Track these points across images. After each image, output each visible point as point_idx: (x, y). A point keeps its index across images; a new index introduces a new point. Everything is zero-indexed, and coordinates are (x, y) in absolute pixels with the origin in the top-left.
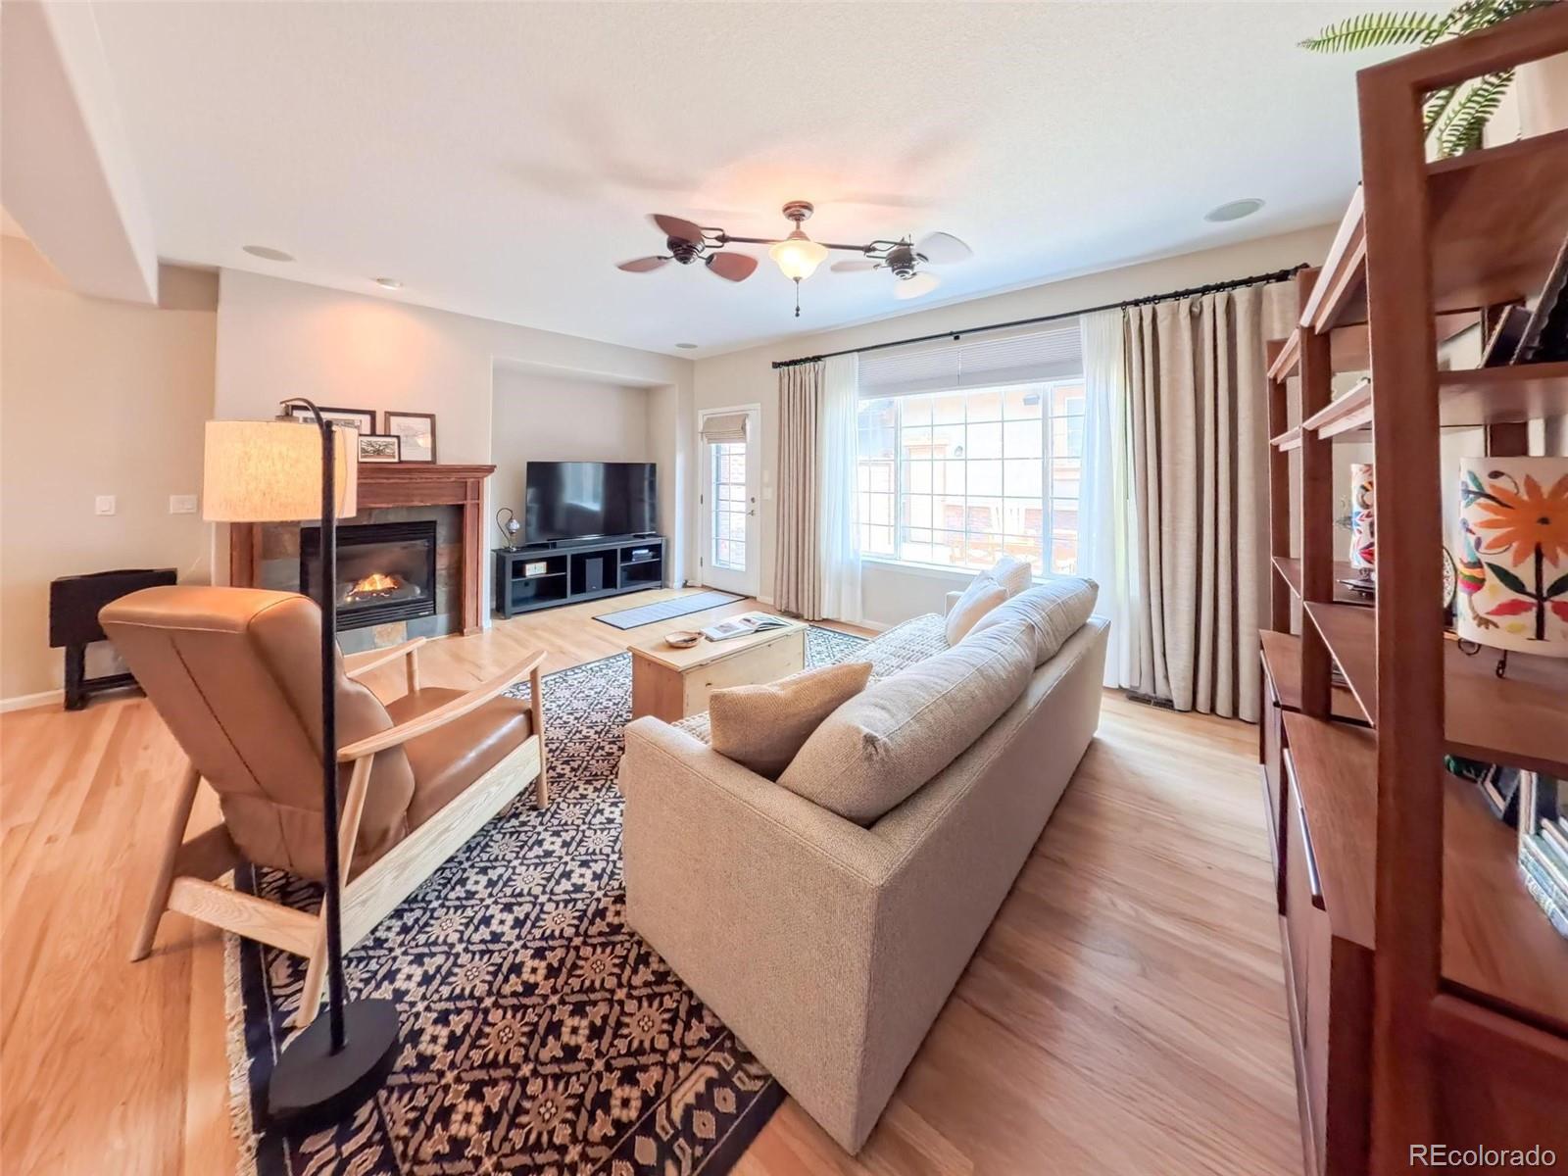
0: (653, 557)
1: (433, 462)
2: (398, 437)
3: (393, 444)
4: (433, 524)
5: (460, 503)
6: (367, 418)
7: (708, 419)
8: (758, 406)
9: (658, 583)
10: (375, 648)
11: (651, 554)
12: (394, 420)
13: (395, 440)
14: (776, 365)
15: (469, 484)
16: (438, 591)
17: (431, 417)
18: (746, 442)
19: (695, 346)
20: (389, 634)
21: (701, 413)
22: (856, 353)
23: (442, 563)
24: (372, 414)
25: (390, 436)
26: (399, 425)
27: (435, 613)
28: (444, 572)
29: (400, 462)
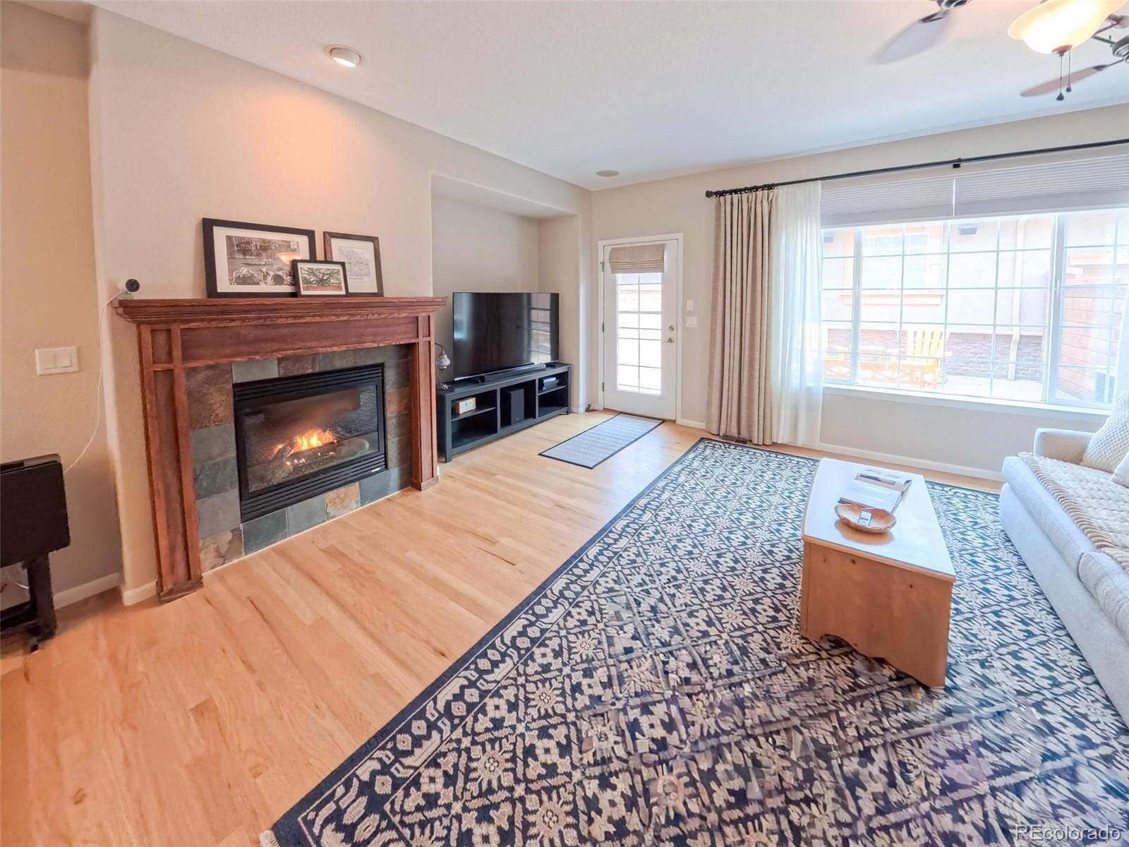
0: (559, 384)
1: (380, 294)
2: (343, 264)
3: (338, 273)
4: (381, 366)
5: (413, 341)
6: (303, 241)
7: (613, 249)
8: (680, 236)
9: (565, 409)
10: (328, 519)
11: (557, 381)
12: (335, 243)
13: (339, 267)
14: (709, 194)
15: (420, 319)
16: (389, 443)
17: (374, 240)
18: (663, 271)
19: (616, 174)
20: (343, 500)
21: (601, 244)
22: (819, 181)
23: (392, 410)
24: (310, 234)
25: (332, 262)
26: (340, 250)
27: (386, 468)
28: (394, 421)
29: (348, 295)
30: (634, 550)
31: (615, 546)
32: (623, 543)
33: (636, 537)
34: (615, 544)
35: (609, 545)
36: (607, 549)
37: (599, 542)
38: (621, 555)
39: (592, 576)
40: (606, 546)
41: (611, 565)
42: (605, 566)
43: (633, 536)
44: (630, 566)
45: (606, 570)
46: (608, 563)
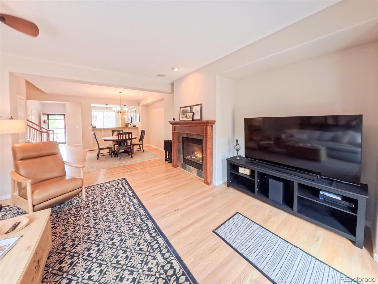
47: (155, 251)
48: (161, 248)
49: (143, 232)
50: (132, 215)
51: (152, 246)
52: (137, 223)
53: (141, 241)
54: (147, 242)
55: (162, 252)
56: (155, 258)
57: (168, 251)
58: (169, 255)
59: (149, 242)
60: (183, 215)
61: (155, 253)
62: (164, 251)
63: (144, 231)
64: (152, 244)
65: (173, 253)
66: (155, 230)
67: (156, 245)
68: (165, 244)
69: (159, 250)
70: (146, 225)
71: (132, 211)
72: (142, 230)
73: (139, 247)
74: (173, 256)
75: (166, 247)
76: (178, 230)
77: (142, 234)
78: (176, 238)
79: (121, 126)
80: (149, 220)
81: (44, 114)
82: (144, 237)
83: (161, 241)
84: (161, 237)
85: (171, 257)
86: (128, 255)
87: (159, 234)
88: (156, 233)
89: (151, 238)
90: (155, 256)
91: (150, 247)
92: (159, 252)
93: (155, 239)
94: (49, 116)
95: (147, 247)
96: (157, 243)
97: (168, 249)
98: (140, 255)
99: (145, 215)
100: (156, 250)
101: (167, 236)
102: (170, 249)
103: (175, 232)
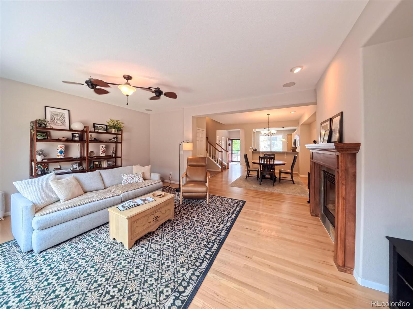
30: (209, 235)
31: (216, 236)
32: (213, 238)
33: (209, 240)
34: (216, 237)
35: (218, 237)
36: (219, 235)
37: (222, 237)
38: (214, 233)
39: (221, 227)
40: (219, 236)
41: (216, 230)
42: (218, 229)
43: (210, 241)
44: (210, 230)
45: (218, 228)
46: (217, 230)
47: (193, 267)
48: (198, 269)
49: (205, 248)
50: (215, 231)
51: (197, 261)
52: (210, 239)
53: (197, 252)
54: (198, 256)
55: (195, 272)
56: (187, 270)
57: (198, 276)
58: (195, 279)
59: (199, 257)
60: (246, 267)
61: (192, 267)
62: (197, 273)
63: (207, 247)
64: (198, 260)
65: (199, 281)
66: (212, 254)
67: (199, 263)
68: (203, 270)
69: (196, 269)
70: (213, 245)
71: (219, 229)
72: (207, 246)
73: (192, 254)
74: (195, 283)
75: (201, 273)
76: (225, 273)
77: (203, 248)
78: (215, 275)
79: (288, 151)
80: (218, 244)
81: (229, 139)
82: (201, 251)
83: (205, 264)
84: (208, 263)
85: (194, 281)
86: (183, 252)
87: (210, 259)
88: (210, 257)
89: (203, 256)
90: (190, 268)
91: (195, 261)
92: (194, 270)
93: (204, 259)
94: (233, 141)
95: (194, 259)
96: (201, 263)
97: (200, 275)
98: (186, 258)
99: (221, 238)
100: (195, 267)
101: (213, 267)
102: (200, 277)
103: (221, 271)
